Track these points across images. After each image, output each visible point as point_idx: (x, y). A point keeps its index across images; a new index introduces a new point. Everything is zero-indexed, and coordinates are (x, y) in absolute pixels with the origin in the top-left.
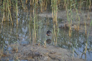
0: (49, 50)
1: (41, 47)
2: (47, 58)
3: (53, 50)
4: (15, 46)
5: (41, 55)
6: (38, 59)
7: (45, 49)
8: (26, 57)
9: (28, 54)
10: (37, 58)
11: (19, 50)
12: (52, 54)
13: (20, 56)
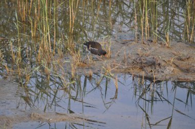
0: (175, 53)
1: (160, 45)
2: (172, 69)
3: (185, 53)
4: (105, 44)
5: (159, 64)
6: (152, 71)
7: (167, 51)
8: (126, 67)
9: (131, 61)
10: (150, 69)
11: (112, 52)
12: (183, 60)
13: (114, 65)
